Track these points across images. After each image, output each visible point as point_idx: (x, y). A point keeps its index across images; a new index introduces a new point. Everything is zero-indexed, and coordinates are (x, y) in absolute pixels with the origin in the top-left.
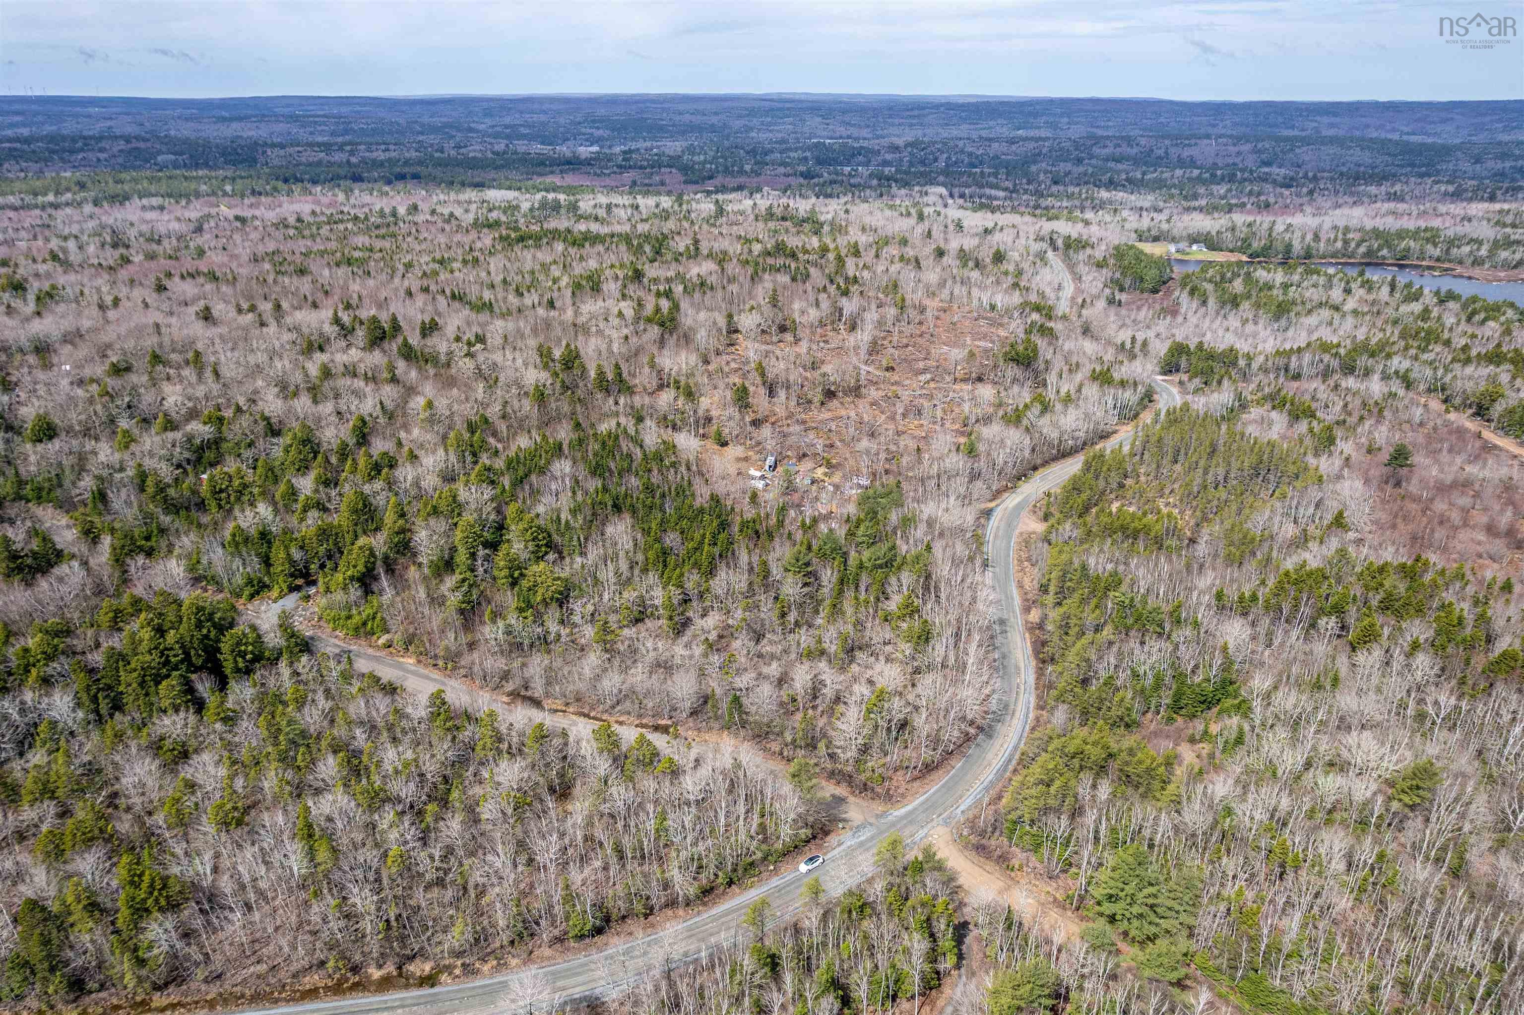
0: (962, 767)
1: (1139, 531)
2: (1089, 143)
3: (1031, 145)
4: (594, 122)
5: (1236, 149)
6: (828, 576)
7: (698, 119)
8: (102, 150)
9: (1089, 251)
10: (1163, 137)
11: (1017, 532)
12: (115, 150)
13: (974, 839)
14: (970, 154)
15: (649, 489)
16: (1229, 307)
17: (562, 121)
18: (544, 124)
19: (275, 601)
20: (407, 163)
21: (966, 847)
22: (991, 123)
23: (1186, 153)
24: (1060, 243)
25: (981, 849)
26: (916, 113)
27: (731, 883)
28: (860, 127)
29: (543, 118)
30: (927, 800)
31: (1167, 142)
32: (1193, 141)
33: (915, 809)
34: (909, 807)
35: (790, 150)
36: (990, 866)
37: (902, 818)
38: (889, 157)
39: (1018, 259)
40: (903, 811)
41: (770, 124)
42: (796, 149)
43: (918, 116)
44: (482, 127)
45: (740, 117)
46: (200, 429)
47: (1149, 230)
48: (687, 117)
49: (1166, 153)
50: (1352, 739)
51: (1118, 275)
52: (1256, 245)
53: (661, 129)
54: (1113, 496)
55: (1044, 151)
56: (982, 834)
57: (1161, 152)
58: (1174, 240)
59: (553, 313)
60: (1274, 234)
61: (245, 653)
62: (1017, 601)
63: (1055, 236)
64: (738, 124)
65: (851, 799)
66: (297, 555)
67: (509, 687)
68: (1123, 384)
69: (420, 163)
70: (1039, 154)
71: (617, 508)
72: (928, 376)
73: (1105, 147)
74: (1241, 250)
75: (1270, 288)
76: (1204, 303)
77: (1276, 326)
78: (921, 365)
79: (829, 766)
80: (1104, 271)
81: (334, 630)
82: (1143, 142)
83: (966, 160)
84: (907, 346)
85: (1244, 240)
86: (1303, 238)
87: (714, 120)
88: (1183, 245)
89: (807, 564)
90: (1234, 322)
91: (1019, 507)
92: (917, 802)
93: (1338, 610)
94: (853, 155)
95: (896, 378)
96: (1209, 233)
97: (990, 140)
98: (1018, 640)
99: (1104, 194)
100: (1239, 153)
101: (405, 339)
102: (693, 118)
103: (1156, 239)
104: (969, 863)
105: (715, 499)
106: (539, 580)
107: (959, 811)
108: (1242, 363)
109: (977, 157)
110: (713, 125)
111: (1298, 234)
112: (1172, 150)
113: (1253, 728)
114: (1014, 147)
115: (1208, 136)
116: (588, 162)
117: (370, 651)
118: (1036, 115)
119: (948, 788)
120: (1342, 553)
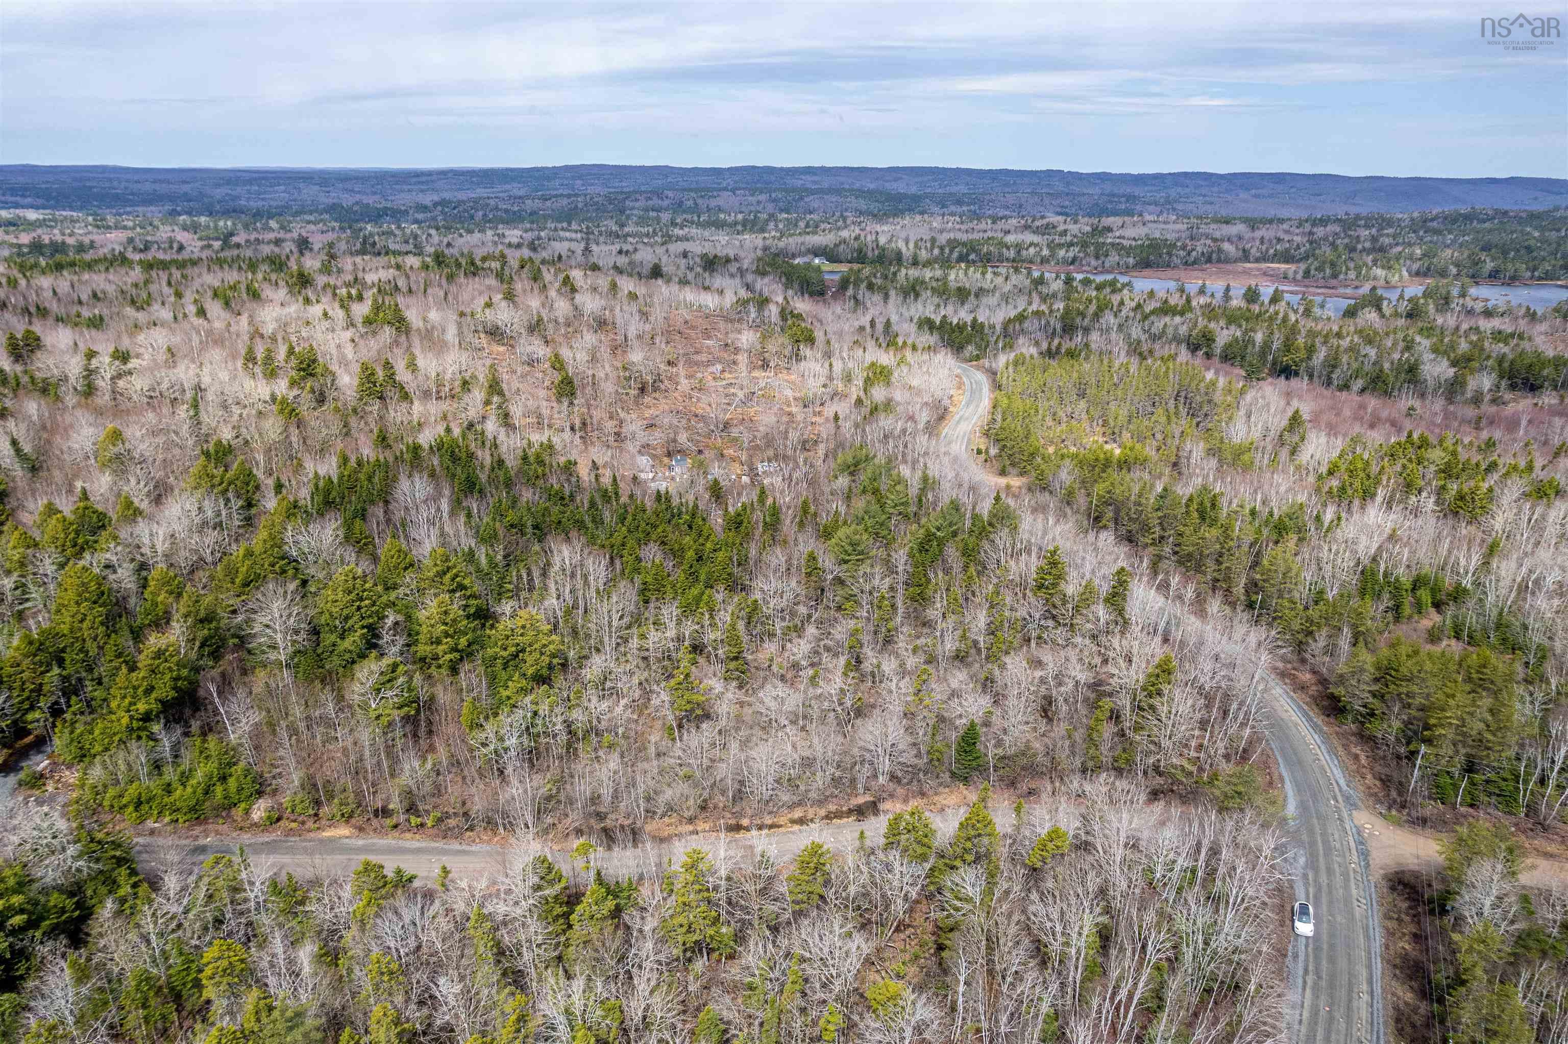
2: (620, 197)
13: (1400, 814)
40: (1292, 809)
53: (117, 197)
55: (580, 205)
60: (881, 245)
92: (1290, 793)
96: (826, 246)
110: (186, 194)
114: (548, 203)
117: (247, 837)
119: (1297, 764)
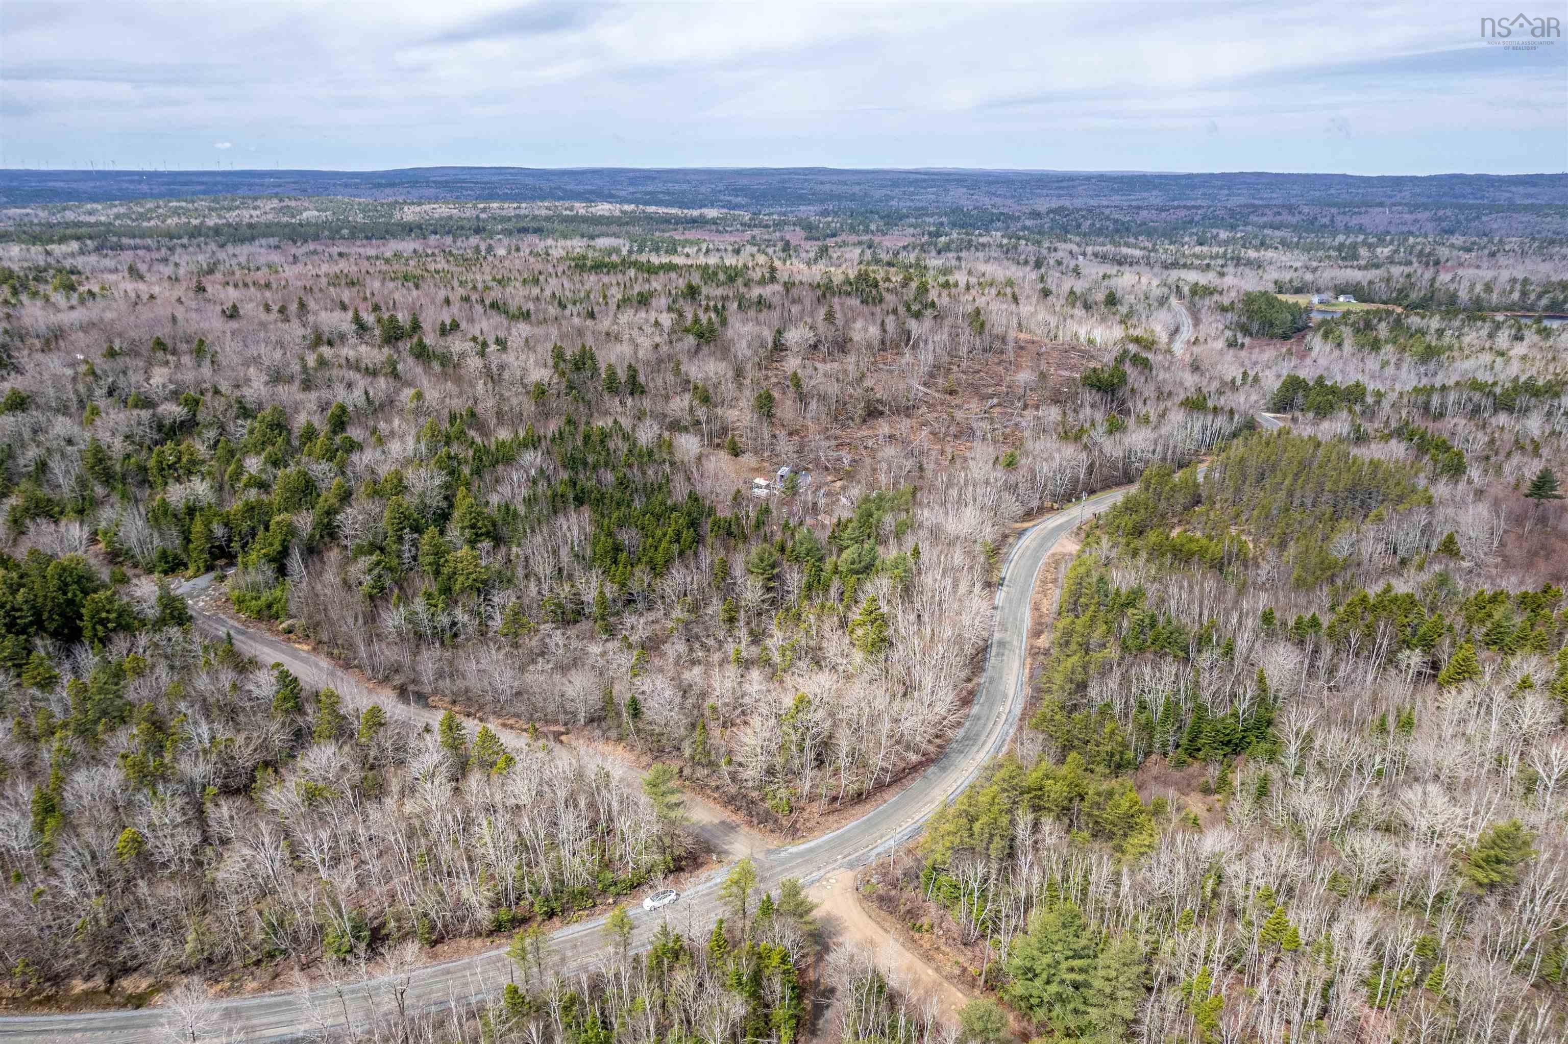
0: (896, 802)
1: (1193, 554)
2: (1247, 211)
3: (1182, 213)
4: (736, 192)
5: (1413, 217)
6: (795, 579)
7: (840, 189)
8: (255, 208)
9: (1216, 297)
10: (1330, 205)
11: (1049, 553)
12: (268, 208)
13: (882, 889)
14: (1116, 221)
15: (623, 483)
16: (1366, 350)
17: (703, 189)
18: (683, 192)
19: (188, 580)
20: (535, 218)
21: (867, 897)
22: (1145, 194)
23: (1354, 221)
24: (1186, 290)
25: (886, 903)
26: (1065, 184)
27: (551, 914)
28: (1005, 197)
29: (685, 187)
30: (838, 837)
31: (1334, 210)
32: (1363, 210)
33: (819, 847)
34: (812, 844)
35: (927, 215)
36: (891, 922)
37: (800, 854)
38: (1028, 223)
39: (1133, 301)
40: (803, 847)
41: (913, 194)
42: (932, 215)
43: (1067, 188)
44: (623, 193)
45: (882, 186)
46: (173, 411)
47: (1291, 281)
48: (827, 187)
49: (1332, 221)
50: (1412, 795)
51: (1244, 319)
52: (1414, 296)
53: (801, 197)
54: (1176, 520)
56: (894, 884)
57: (1326, 220)
58: (1318, 291)
59: (589, 322)
60: (1437, 285)
61: (108, 620)
62: (1027, 622)
63: (1181, 284)
64: (878, 194)
65: (745, 829)
66: (219, 531)
67: (398, 680)
68: (1216, 410)
69: (548, 219)
70: (1191, 222)
71: (580, 501)
72: (995, 401)
73: (1263, 215)
74: (1397, 302)
75: (1424, 334)
76: (1339, 345)
77: (1422, 370)
78: (990, 391)
79: (733, 789)
80: (1229, 315)
81: (239, 611)
82: (1306, 210)
83: (1111, 227)
84: (978, 372)
85: (1400, 291)
86: (1472, 286)
87: (856, 189)
88: (1326, 296)
89: (773, 566)
90: (1373, 363)
91: (1059, 528)
92: (825, 838)
93: (1428, 644)
94: (992, 221)
95: (958, 401)
96: (1358, 283)
97: (1139, 208)
98: (1016, 664)
99: (1252, 254)
100: (1416, 221)
101: (420, 340)
102: (834, 187)
103: (1298, 291)
104: (865, 918)
105: (694, 498)
106: (460, 566)
107: (874, 853)
108: (1370, 400)
109: (1123, 223)
110: (853, 194)
111: (1465, 284)
112: (1338, 218)
113: (1285, 776)
114: (1164, 215)
115: (1381, 205)
116: (714, 222)
117: (268, 635)
118: (1193, 187)
119: (871, 825)
120: (1443, 580)
